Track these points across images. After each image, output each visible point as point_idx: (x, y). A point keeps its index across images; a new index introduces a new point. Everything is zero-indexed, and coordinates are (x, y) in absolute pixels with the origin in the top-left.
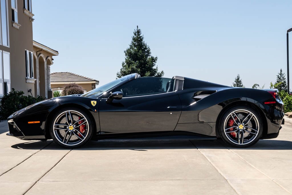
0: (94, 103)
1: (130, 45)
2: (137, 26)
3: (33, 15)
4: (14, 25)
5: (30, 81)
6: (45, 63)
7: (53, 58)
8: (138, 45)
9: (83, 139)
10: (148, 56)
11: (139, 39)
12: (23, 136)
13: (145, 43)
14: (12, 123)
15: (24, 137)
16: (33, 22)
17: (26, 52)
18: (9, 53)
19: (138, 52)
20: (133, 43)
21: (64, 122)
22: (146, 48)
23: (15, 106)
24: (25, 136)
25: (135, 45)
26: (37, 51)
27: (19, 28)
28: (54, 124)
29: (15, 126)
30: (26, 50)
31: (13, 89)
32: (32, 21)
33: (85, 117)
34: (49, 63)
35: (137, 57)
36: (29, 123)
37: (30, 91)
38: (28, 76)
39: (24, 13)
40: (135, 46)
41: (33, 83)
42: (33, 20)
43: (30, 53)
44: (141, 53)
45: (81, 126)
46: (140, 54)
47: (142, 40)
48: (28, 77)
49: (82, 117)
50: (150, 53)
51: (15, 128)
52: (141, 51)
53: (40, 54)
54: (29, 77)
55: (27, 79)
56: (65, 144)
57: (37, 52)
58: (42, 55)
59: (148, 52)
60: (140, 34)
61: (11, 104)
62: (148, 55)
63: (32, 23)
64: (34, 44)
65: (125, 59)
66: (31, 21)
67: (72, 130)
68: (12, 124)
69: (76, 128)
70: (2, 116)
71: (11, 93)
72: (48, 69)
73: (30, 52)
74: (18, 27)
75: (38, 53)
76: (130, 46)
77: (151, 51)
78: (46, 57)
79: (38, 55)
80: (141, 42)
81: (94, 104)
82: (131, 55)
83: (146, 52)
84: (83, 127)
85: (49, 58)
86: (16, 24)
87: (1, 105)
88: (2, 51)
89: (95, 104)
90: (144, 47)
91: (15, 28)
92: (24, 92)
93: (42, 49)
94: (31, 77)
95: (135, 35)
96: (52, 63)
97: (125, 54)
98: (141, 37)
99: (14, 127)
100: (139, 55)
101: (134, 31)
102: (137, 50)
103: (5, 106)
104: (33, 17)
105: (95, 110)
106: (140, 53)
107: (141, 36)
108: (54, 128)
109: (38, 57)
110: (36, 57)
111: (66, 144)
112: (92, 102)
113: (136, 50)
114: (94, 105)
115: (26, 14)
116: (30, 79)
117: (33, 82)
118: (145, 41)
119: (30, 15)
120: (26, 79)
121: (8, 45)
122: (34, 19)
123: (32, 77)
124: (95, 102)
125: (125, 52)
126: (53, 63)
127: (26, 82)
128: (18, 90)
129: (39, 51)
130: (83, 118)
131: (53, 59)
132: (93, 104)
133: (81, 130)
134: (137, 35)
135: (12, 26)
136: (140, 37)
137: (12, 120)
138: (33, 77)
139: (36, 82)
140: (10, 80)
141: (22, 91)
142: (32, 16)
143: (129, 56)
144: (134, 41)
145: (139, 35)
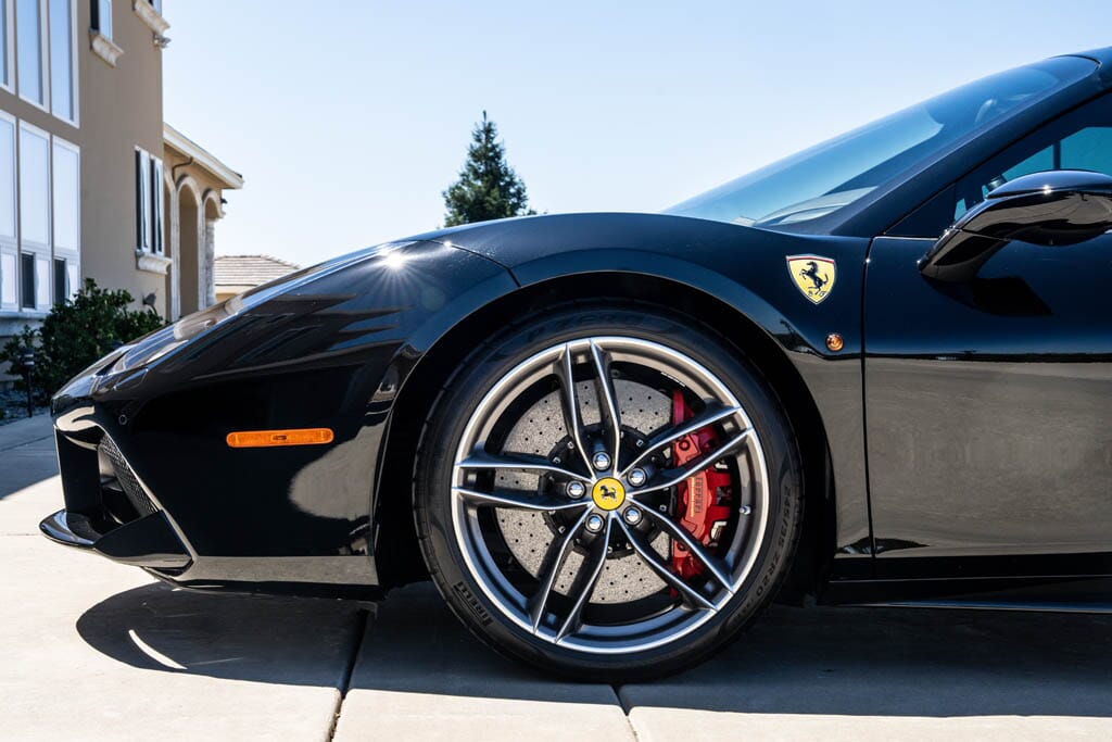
0: (813, 276)
1: (461, 172)
2: (485, 113)
3: (167, 26)
4: (97, 45)
5: (151, 266)
6: (201, 211)
7: (223, 197)
8: (486, 173)
9: (712, 597)
10: (517, 209)
11: (491, 154)
12: (182, 550)
13: (508, 166)
14: (91, 435)
15: (191, 563)
16: (164, 50)
17: (138, 155)
18: (77, 149)
19: (488, 193)
20: (470, 165)
21: (537, 438)
22: (512, 183)
23: (98, 347)
24: (200, 553)
25: (475, 172)
26: (175, 164)
27: (117, 60)
28: (460, 456)
29: (110, 460)
30: (137, 148)
31: (90, 283)
32: (163, 47)
33: (734, 403)
34: (212, 213)
35: (484, 209)
36: (237, 439)
37: (149, 300)
38: (146, 246)
39: (134, 9)
40: (477, 175)
41: (161, 274)
42: (164, 41)
43: (152, 163)
44: (495, 199)
45: (693, 482)
46: (494, 202)
47: (498, 156)
48: (144, 249)
49: (703, 395)
50: (525, 199)
51: (113, 479)
52: (495, 192)
53: (183, 176)
54: (147, 250)
55: (143, 255)
56: (551, 640)
57: (173, 169)
58: (189, 182)
59: (519, 194)
60: (492, 138)
61: (80, 340)
62: (519, 204)
63: (161, 53)
64: (167, 136)
65: (444, 217)
66: (157, 46)
67: (613, 515)
68: (91, 447)
69: (654, 500)
70: (42, 391)
71: (81, 300)
72: (209, 233)
73: (153, 157)
74: (112, 58)
75: (179, 172)
76: (463, 175)
77: (527, 193)
78: (204, 187)
79: (177, 177)
80: (497, 164)
81: (819, 283)
82: (466, 203)
83: (513, 195)
84: (711, 486)
85: (213, 195)
86: (103, 40)
87: (42, 344)
88: (51, 138)
89: (827, 288)
90: (507, 179)
91: (100, 57)
92: (133, 297)
93: (192, 159)
94: (154, 251)
95: (478, 140)
96: (220, 215)
97: (444, 201)
98: (497, 146)
99: (104, 467)
100: (491, 205)
101: (474, 129)
102: (483, 189)
103: (56, 349)
104: (166, 34)
105: (833, 337)
106: (494, 197)
107: (495, 142)
108: (455, 493)
109: (177, 185)
110: (172, 186)
111: (561, 643)
112: (797, 266)
113: (480, 187)
114: (816, 298)
115: (140, 18)
116: (153, 255)
117: (162, 269)
118: (509, 161)
119: (156, 25)
120: (138, 257)
121: (72, 118)
122: (169, 40)
123: (158, 252)
124: (827, 269)
125: (444, 194)
126: (224, 213)
127: (137, 268)
128: (109, 285)
129: (182, 162)
130: (718, 405)
131: (223, 201)
132: (805, 284)
133: (692, 512)
134: (483, 141)
135: (91, 47)
136: (494, 147)
137: (91, 411)
138: (160, 249)
139: (169, 268)
140: (78, 254)
141: (125, 291)
142: (160, 30)
143: (456, 206)
144: (475, 161)
145: (489, 139)
